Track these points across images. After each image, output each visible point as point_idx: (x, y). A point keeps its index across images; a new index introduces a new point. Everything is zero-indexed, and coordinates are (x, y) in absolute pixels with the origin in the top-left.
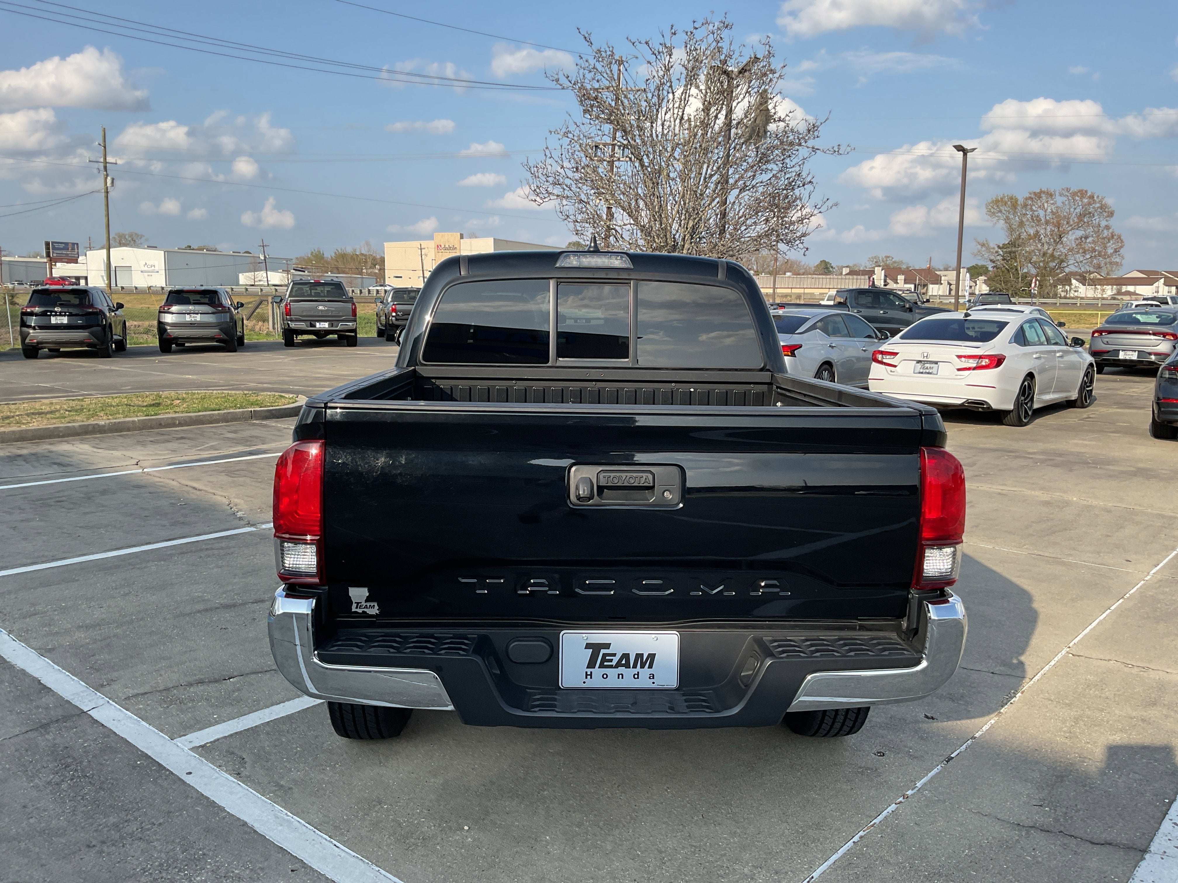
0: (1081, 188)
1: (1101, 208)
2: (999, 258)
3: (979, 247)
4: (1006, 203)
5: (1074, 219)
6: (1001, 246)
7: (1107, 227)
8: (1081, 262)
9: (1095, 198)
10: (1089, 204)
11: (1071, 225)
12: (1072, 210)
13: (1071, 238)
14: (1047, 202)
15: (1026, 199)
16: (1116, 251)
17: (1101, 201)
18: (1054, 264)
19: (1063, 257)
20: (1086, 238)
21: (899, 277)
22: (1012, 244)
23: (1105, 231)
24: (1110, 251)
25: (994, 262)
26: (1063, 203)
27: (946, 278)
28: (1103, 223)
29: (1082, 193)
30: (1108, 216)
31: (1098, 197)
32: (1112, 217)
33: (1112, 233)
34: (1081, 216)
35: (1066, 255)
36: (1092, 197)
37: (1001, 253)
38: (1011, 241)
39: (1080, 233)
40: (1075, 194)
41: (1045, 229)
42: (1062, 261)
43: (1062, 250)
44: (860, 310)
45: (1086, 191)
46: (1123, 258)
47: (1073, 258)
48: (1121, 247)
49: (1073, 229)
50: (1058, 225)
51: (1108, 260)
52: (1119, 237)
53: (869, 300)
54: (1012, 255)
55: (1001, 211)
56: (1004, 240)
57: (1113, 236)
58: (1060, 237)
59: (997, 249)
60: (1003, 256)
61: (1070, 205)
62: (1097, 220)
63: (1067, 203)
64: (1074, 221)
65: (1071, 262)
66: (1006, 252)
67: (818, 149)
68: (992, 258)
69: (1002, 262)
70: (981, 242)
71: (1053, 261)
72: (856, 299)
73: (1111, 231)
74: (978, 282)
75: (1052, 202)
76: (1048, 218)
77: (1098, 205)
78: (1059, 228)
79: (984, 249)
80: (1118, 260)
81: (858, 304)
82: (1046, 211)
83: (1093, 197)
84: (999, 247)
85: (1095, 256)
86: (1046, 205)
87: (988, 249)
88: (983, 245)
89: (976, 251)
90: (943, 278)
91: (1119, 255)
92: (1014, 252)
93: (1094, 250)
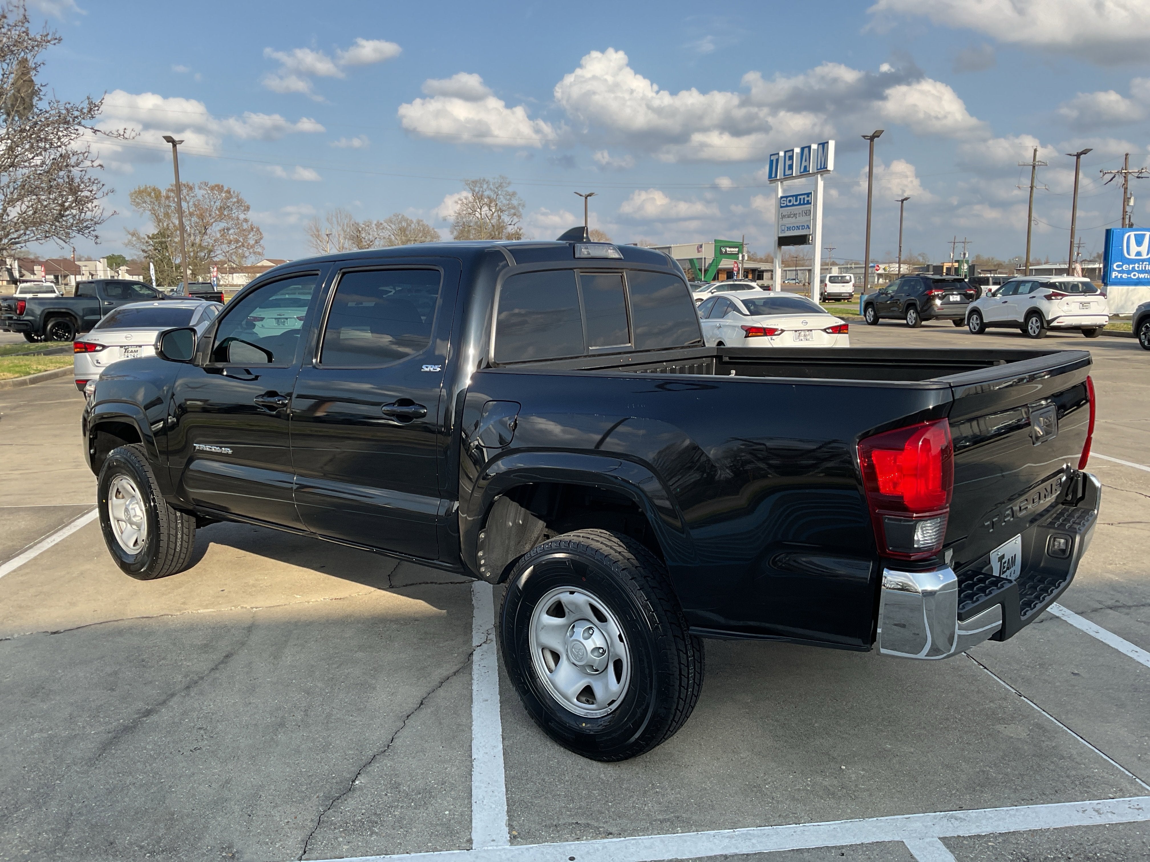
0: (217, 183)
1: (238, 202)
2: (150, 248)
3: (130, 237)
4: (150, 195)
5: (215, 212)
6: (151, 236)
7: (246, 220)
8: (228, 252)
9: (232, 193)
10: (228, 198)
11: (214, 218)
12: (212, 203)
13: (215, 229)
14: (188, 195)
15: (169, 190)
16: (257, 242)
17: (238, 196)
18: (203, 254)
19: (210, 247)
20: (228, 229)
21: (35, 268)
22: (162, 234)
23: (244, 224)
24: (252, 242)
25: (146, 252)
26: (203, 196)
27: (87, 268)
28: (242, 216)
29: (220, 188)
30: (245, 210)
31: (234, 192)
32: (248, 210)
33: (251, 225)
34: (221, 209)
35: (213, 246)
36: (228, 192)
37: (152, 243)
38: (160, 231)
39: (223, 225)
40: (212, 189)
41: (190, 220)
42: (210, 251)
43: (207, 241)
44: (112, 301)
45: (222, 186)
46: (263, 248)
47: (219, 248)
48: (261, 238)
49: (216, 221)
50: (201, 217)
51: (251, 250)
52: (258, 229)
53: (119, 291)
54: (163, 245)
55: (145, 202)
56: (152, 230)
57: (252, 229)
58: (206, 229)
59: (147, 238)
60: (154, 246)
61: (210, 199)
62: (237, 213)
63: (207, 196)
64: (215, 213)
65: (218, 252)
66: (156, 243)
67: (98, 131)
68: (144, 248)
69: (154, 252)
70: (131, 231)
71: (201, 251)
72: (105, 290)
73: (250, 223)
74: (120, 272)
75: (192, 195)
76: (191, 210)
77: (235, 200)
78: (203, 220)
79: (134, 238)
80: (259, 250)
81: (108, 296)
82: (188, 203)
83: (230, 192)
84: (148, 237)
85: (240, 247)
86: (187, 197)
87: (138, 238)
88: (133, 235)
89: (126, 241)
90: (84, 268)
91: (260, 245)
92: (165, 242)
93: (237, 241)
